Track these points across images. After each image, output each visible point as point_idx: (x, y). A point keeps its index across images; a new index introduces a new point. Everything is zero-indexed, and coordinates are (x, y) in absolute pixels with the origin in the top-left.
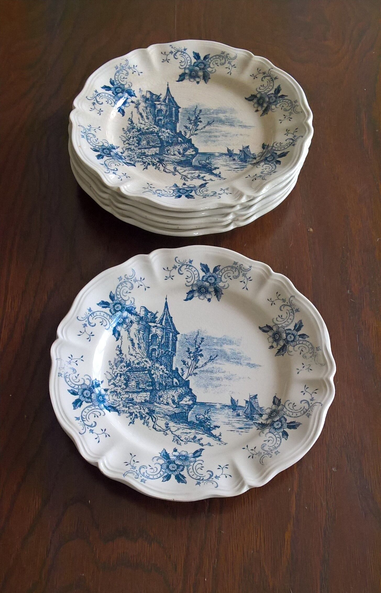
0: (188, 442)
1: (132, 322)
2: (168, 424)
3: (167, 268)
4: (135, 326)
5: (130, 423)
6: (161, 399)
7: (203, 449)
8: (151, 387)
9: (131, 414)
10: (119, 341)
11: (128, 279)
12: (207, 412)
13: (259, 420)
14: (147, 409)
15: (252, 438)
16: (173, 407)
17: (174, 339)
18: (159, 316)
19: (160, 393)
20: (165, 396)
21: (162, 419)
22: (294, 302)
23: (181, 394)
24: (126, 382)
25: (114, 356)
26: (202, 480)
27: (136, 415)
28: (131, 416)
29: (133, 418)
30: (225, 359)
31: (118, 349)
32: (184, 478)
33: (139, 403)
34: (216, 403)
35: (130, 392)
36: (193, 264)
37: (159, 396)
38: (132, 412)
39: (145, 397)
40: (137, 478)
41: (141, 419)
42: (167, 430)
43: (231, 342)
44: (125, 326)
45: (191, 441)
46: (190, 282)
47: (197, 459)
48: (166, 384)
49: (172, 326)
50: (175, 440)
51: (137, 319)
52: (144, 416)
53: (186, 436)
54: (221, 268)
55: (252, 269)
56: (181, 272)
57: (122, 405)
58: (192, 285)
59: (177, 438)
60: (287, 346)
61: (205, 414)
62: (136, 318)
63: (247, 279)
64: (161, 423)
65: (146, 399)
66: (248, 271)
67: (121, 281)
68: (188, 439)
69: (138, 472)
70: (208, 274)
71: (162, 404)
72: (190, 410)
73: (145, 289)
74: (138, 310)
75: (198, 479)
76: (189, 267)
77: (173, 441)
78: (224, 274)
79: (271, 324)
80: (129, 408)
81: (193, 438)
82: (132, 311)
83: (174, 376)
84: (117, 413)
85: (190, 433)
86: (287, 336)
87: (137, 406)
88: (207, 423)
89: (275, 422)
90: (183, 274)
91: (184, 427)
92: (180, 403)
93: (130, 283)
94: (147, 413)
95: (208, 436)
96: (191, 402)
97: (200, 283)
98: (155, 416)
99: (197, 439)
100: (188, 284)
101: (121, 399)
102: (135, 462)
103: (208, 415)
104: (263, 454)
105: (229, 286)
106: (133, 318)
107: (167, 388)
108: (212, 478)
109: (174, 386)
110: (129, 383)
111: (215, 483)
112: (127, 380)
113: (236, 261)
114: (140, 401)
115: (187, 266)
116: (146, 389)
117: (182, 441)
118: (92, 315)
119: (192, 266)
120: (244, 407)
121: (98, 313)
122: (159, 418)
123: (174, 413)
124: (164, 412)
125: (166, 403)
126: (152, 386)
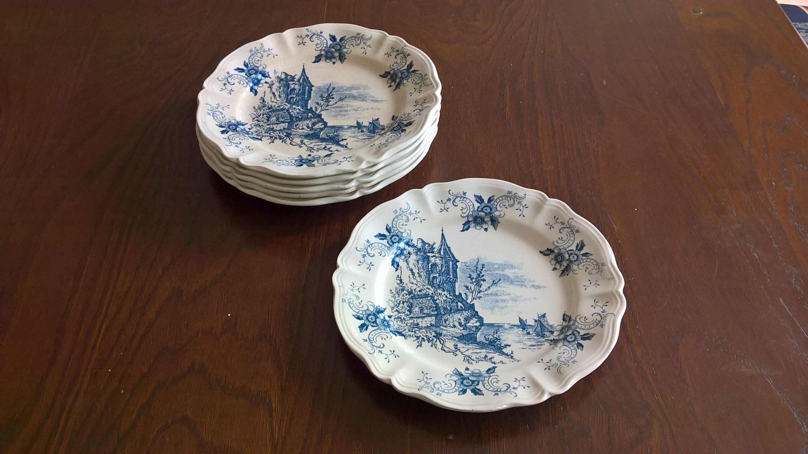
0: (479, 362)
1: (409, 253)
2: (457, 345)
3: (442, 201)
4: (413, 257)
5: (418, 346)
6: (447, 322)
7: (496, 367)
8: (436, 312)
9: (418, 338)
10: (399, 271)
11: (403, 212)
12: (496, 332)
13: (551, 337)
14: (433, 332)
15: (546, 352)
16: (460, 329)
17: (454, 267)
18: (437, 247)
19: (445, 317)
20: (451, 320)
21: (451, 341)
22: (573, 223)
23: (467, 317)
24: (409, 308)
25: (394, 285)
26: (500, 391)
27: (423, 339)
28: (418, 339)
29: (420, 342)
30: (508, 283)
31: (398, 278)
32: (480, 391)
33: (425, 327)
34: (504, 324)
35: (415, 318)
36: (467, 196)
37: (445, 320)
38: (418, 336)
39: (430, 322)
40: (432, 392)
41: (428, 342)
42: (456, 351)
43: (512, 267)
44: (403, 257)
45: (482, 360)
46: (465, 213)
47: (491, 375)
48: (451, 308)
49: (450, 255)
50: (466, 359)
51: (415, 250)
52: (431, 339)
53: (477, 356)
54: (495, 198)
55: (527, 196)
56: (455, 204)
57: (407, 330)
58: (468, 216)
59: (468, 358)
60: (571, 266)
61: (494, 334)
62: (413, 250)
63: (523, 206)
64: (450, 344)
65: (432, 323)
66: (524, 198)
67: (397, 214)
68: (479, 358)
69: (433, 387)
70: (483, 205)
71: (448, 327)
72: (478, 332)
73: (421, 222)
74: (414, 242)
75: (495, 391)
76: (463, 199)
77: (464, 361)
78: (499, 204)
79: (552, 247)
80: (415, 333)
81: (485, 357)
82: (409, 243)
83: (458, 300)
84: (403, 337)
85: (480, 352)
86: (569, 257)
87: (423, 330)
88: (497, 342)
89: (568, 336)
90: (458, 205)
91: (474, 347)
92: (468, 325)
93: (406, 215)
94: (434, 336)
95: (499, 355)
96: (478, 324)
97: (475, 214)
98: (442, 339)
99: (488, 358)
100: (463, 215)
101: (406, 324)
102: (428, 378)
103: (497, 335)
104: (559, 365)
105: (505, 214)
106: (411, 249)
107: (452, 312)
108: (510, 389)
109: (459, 310)
110: (412, 309)
111: (513, 393)
112: (411, 307)
113: (510, 190)
114: (426, 326)
115: (461, 198)
116: (431, 314)
117: (473, 360)
118: (370, 246)
119: (466, 198)
120: (533, 326)
121: (376, 245)
122: (447, 340)
123: (461, 335)
124: (453, 334)
125: (453, 326)
126: (436, 310)
